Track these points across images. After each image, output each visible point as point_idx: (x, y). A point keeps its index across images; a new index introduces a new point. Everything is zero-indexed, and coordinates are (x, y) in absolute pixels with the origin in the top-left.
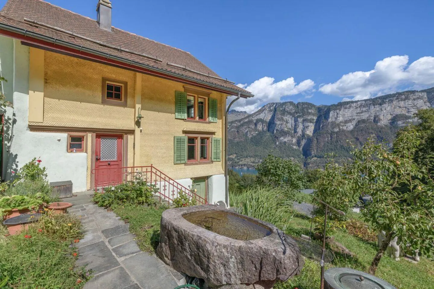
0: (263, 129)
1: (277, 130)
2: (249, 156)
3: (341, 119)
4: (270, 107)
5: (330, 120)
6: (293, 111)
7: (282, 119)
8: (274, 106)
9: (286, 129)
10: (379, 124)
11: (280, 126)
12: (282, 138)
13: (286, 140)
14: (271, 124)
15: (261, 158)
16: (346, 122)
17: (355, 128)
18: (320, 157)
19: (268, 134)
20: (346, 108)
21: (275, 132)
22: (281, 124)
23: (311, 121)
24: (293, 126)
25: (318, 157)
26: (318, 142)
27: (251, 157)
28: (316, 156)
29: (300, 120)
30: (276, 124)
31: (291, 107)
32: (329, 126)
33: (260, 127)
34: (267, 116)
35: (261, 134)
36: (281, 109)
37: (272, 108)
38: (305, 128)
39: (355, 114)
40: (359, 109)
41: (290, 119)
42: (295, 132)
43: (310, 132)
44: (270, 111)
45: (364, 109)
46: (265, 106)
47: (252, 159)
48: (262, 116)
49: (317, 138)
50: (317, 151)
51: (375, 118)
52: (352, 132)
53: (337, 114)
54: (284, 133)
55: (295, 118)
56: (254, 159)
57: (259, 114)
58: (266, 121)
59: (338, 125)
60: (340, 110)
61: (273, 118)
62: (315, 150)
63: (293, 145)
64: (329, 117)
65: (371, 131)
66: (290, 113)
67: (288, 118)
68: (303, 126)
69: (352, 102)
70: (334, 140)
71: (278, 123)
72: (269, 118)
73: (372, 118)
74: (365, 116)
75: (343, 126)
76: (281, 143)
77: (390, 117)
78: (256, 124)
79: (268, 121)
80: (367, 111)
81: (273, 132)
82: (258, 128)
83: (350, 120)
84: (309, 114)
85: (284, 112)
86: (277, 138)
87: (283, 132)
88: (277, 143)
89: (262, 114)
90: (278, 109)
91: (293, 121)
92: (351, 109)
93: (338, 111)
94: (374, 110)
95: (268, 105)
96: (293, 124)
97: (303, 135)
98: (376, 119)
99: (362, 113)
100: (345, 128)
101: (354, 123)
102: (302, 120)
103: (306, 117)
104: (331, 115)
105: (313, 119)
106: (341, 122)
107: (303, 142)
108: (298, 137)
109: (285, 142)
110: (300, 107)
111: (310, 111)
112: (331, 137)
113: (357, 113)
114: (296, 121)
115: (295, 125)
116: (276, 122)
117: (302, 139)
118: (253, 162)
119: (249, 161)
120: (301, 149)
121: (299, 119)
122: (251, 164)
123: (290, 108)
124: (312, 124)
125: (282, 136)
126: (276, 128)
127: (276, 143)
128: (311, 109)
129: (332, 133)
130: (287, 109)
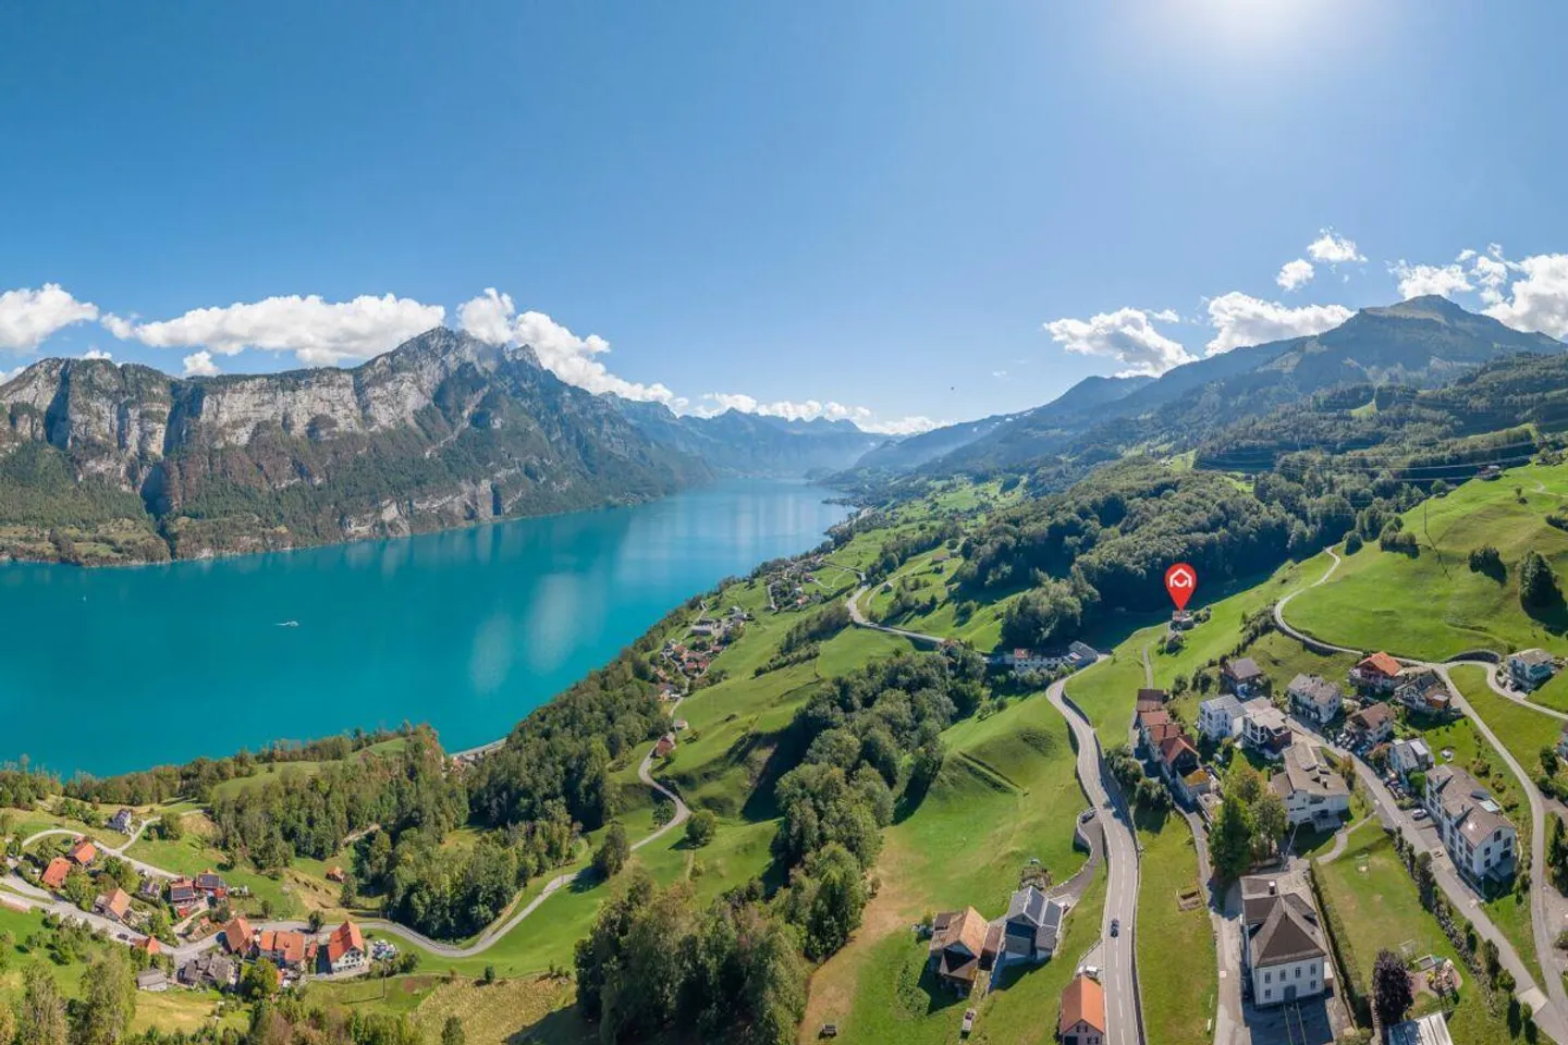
0: (33, 434)
1: (75, 439)
2: (10, 520)
3: (225, 417)
4: (49, 372)
5: (203, 418)
6: (115, 387)
7: (85, 409)
8: (61, 366)
9: (100, 437)
10: (292, 433)
11: (82, 429)
12: (91, 463)
13: (102, 468)
14: (55, 420)
15: (45, 526)
16: (236, 425)
17: (251, 439)
18: (195, 516)
19: (50, 450)
20: (234, 392)
21: (69, 442)
22: (87, 424)
23: (157, 418)
24: (116, 429)
25: (191, 517)
26: (182, 474)
27: (15, 521)
28: (184, 514)
29: (134, 413)
30: (73, 422)
31: (108, 375)
32: (203, 435)
33: (24, 428)
34: (42, 396)
35: (29, 448)
36: (82, 378)
37: (54, 373)
38: (145, 436)
39: (251, 408)
40: (257, 396)
41: (107, 410)
42: (122, 445)
43: (156, 447)
44: (51, 380)
45: (266, 397)
46: (34, 366)
47: (21, 530)
48: (27, 395)
49: (178, 465)
50: (184, 499)
51: (285, 419)
52: (247, 448)
53: (219, 404)
54: (96, 450)
55: (120, 405)
56: (25, 529)
57: (20, 389)
58: (40, 413)
59: (221, 432)
60: (224, 394)
61: (61, 400)
62: (180, 498)
63: (120, 481)
64: (201, 412)
65: (282, 449)
66: (105, 392)
67: (101, 405)
68: (141, 429)
69: (247, 378)
70: (218, 469)
71: (78, 418)
72: (49, 403)
73: (280, 419)
74: (268, 413)
75: (230, 435)
76: (88, 478)
77: (306, 419)
78: (13, 420)
79: (44, 409)
80: (272, 402)
81: (62, 445)
82: (19, 430)
83: (242, 421)
84: (154, 397)
85: (91, 388)
86: (78, 462)
87: (93, 445)
88: (80, 478)
89: (27, 390)
90: (72, 378)
91: (114, 416)
92: (245, 395)
93: (220, 396)
94: (283, 398)
95: (44, 364)
96: (116, 423)
97: (143, 454)
98: (287, 424)
99: (262, 405)
100: (234, 440)
101: (250, 427)
102: (138, 413)
103: (146, 406)
104: (205, 405)
105: (164, 413)
106: (226, 425)
107: (143, 475)
108: (131, 460)
109: (101, 474)
110: (130, 377)
111: (155, 390)
112: (211, 464)
113: (255, 406)
114: (122, 416)
115: (122, 427)
116: (73, 417)
117: (142, 466)
118: (27, 540)
119: (12, 535)
120: (138, 492)
121: (130, 411)
122: (22, 544)
123: (104, 379)
124: (161, 426)
125: (93, 456)
126: (72, 434)
127: (76, 477)
128: (156, 384)
129: (213, 452)
130: (97, 380)
